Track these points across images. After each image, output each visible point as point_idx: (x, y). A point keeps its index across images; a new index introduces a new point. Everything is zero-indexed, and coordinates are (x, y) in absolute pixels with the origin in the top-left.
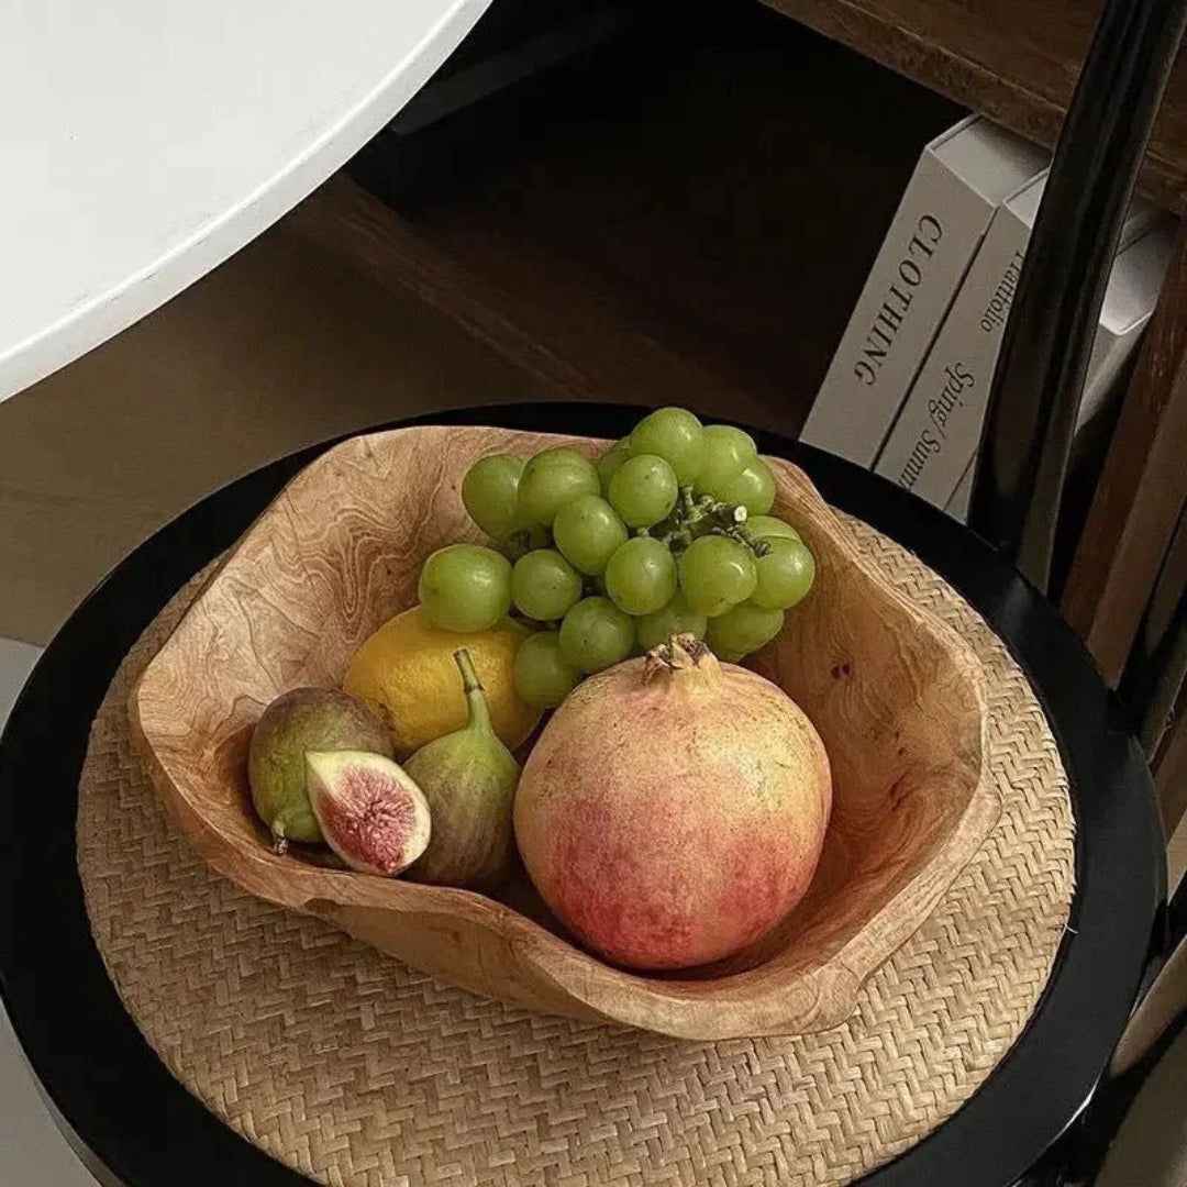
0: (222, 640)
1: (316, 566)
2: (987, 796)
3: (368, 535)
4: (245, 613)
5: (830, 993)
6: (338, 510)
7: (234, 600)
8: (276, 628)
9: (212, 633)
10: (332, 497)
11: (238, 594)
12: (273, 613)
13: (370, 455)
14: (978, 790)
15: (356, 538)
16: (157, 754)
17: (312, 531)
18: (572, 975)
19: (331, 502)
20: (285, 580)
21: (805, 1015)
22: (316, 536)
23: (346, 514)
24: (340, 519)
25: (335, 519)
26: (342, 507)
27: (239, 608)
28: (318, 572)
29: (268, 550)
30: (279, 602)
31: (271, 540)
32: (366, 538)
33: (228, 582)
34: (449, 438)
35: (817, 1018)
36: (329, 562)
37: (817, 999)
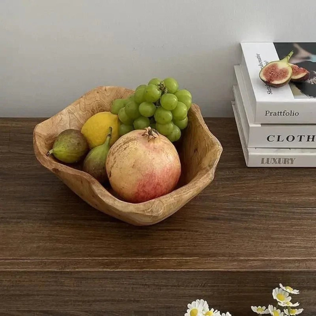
0: (62, 121)
1: (88, 111)
2: (211, 174)
3: (102, 107)
4: (70, 117)
5: (155, 206)
6: (96, 100)
7: (68, 114)
8: (76, 122)
9: (61, 119)
10: (96, 97)
11: (69, 113)
12: (76, 119)
13: (105, 90)
14: (209, 172)
15: (99, 107)
16: (36, 136)
17: (89, 103)
18: (100, 191)
19: (95, 98)
20: (80, 113)
21: (148, 209)
22: (90, 104)
23: (97, 101)
24: (96, 102)
25: (95, 102)
26: (97, 99)
27: (68, 115)
28: (88, 112)
29: (78, 105)
30: (78, 116)
31: (79, 103)
32: (101, 108)
33: (67, 110)
34: (125, 90)
35: (151, 211)
36: (92, 111)
37: (152, 207)
